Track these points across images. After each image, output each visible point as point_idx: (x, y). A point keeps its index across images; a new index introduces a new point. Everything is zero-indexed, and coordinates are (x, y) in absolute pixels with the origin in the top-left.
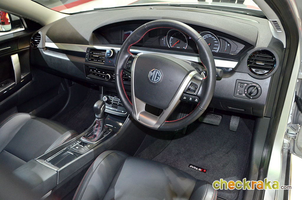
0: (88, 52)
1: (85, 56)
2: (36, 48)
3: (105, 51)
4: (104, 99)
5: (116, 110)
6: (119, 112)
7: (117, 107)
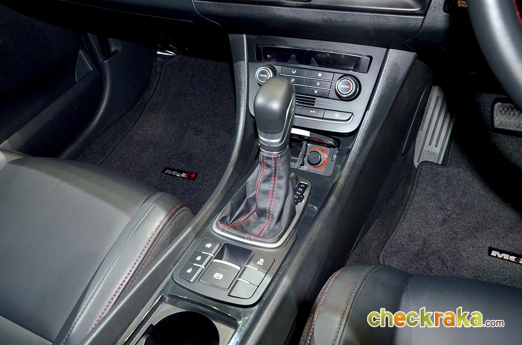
4: (260, 77)
5: (311, 111)
6: (323, 118)
7: (314, 102)
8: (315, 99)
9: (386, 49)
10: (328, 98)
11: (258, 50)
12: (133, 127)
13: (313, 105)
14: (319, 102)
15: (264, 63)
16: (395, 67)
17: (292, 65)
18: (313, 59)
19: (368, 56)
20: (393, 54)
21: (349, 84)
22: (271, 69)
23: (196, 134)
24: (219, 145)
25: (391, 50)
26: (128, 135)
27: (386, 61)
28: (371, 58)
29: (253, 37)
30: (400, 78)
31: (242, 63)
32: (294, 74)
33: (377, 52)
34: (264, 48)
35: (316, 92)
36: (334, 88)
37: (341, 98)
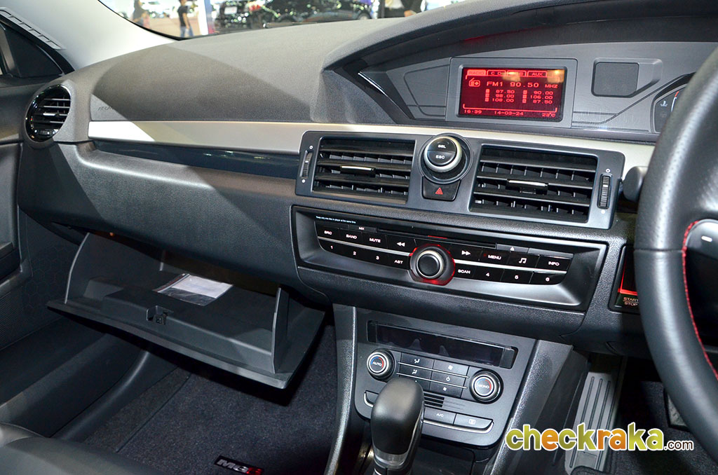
0: (310, 151)
1: (297, 170)
2: (47, 143)
3: (408, 144)
4: (373, 365)
5: (438, 414)
6: (453, 425)
7: (442, 402)
8: (443, 398)
9: (534, 340)
10: (460, 398)
11: (371, 329)
12: (178, 391)
13: (441, 406)
14: (449, 402)
15: (378, 345)
16: (546, 362)
17: (414, 352)
18: (442, 346)
19: (512, 348)
20: (543, 346)
21: (489, 384)
22: (387, 355)
23: (266, 410)
24: (297, 429)
25: (541, 341)
26: (170, 402)
27: (534, 355)
28: (516, 349)
29: (366, 312)
30: (553, 376)
31: (349, 342)
32: (417, 364)
33: (523, 343)
34: (380, 328)
35: (445, 389)
36: (468, 386)
37: (477, 399)
